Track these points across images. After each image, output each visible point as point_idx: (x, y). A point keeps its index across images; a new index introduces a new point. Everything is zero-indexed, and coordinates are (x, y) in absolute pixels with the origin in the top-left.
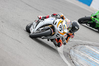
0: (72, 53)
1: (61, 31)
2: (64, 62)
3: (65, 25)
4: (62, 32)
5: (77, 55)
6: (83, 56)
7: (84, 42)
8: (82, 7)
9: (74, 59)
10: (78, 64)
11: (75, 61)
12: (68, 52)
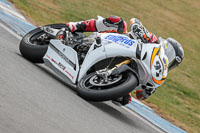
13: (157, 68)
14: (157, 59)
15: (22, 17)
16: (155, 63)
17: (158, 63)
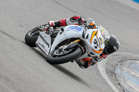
0: (118, 71)
2: (106, 83)
5: (125, 74)
6: (134, 76)
7: (135, 56)
8: (133, 7)
9: (121, 79)
10: (126, 87)
11: (122, 83)
12: (112, 69)
13: (95, 43)
17: (95, 40)
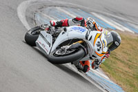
1: (99, 50)
3: (105, 40)
4: (101, 52)
13: (98, 46)
14: (98, 40)
15: (107, 78)
16: (96, 43)
17: (99, 42)
